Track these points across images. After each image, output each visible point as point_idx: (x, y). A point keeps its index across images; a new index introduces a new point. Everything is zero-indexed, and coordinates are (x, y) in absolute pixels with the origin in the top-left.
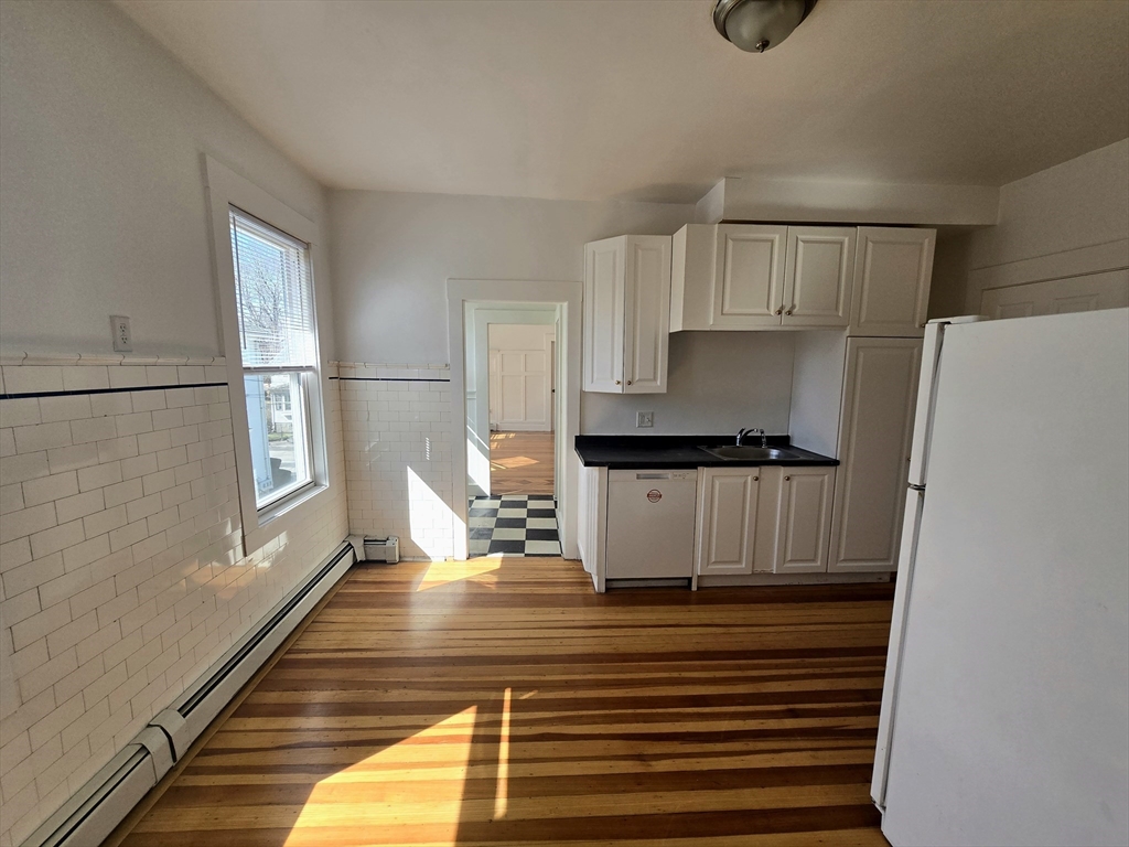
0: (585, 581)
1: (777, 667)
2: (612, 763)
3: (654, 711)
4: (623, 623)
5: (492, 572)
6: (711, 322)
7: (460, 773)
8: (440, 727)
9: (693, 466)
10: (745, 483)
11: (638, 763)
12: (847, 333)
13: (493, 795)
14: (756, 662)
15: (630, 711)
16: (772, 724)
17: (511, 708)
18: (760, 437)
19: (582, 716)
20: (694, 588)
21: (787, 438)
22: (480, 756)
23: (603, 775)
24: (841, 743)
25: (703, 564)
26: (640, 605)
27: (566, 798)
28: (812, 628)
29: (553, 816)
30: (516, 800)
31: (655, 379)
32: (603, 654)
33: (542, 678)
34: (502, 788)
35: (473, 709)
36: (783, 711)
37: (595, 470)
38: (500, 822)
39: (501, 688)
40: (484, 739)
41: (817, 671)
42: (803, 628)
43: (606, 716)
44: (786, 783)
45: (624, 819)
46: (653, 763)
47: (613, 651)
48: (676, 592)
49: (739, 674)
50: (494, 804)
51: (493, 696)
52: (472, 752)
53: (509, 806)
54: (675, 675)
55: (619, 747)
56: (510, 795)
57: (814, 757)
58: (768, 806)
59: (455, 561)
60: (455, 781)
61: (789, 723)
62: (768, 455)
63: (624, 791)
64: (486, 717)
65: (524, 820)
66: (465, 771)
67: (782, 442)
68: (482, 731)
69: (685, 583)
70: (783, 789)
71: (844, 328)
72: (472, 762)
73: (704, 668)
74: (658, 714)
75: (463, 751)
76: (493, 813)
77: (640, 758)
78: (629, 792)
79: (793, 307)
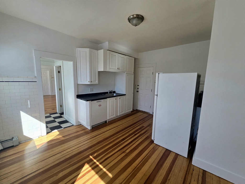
0: (85, 129)
1: (129, 129)
2: (121, 155)
3: (119, 144)
4: (101, 133)
5: (58, 135)
6: (108, 70)
7: (97, 176)
8: (82, 172)
9: (106, 98)
10: (114, 100)
11: (124, 153)
12: (126, 73)
13: (107, 175)
14: (126, 130)
15: (116, 146)
16: (135, 137)
17: (94, 159)
18: (112, 92)
19: (109, 152)
20: (107, 122)
21: (115, 91)
22: (97, 171)
23: (121, 158)
24: (143, 135)
25: (109, 117)
26: (101, 129)
27: (119, 165)
28: (128, 122)
29: (120, 169)
30: (112, 172)
31: (96, 81)
32: (102, 140)
33: (95, 150)
34: (107, 172)
35: (86, 164)
36: (134, 135)
37: (88, 102)
38: (113, 178)
39: (88, 156)
40: (94, 167)
41: (133, 128)
42: (127, 123)
43: (113, 149)
44: (142, 144)
45: (130, 162)
46: (126, 152)
47: (103, 139)
48: (105, 124)
49: (125, 133)
50: (109, 176)
51: (88, 159)
52: (95, 171)
53: (112, 174)
54: (117, 137)
55: (119, 153)
56: (110, 172)
57: (142, 139)
58: (143, 148)
59: (42, 136)
60: (97, 178)
61: (136, 136)
62: (114, 95)
63: (126, 158)
64: (91, 164)
65: (116, 174)
66: (97, 175)
67: (114, 92)
68: (93, 166)
69: (105, 122)
70: (143, 144)
71: (125, 72)
72: (97, 173)
73: (120, 134)
74: (120, 144)
75: (93, 172)
76: (110, 177)
77: (124, 152)
78: (127, 158)
79: (119, 68)
